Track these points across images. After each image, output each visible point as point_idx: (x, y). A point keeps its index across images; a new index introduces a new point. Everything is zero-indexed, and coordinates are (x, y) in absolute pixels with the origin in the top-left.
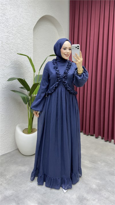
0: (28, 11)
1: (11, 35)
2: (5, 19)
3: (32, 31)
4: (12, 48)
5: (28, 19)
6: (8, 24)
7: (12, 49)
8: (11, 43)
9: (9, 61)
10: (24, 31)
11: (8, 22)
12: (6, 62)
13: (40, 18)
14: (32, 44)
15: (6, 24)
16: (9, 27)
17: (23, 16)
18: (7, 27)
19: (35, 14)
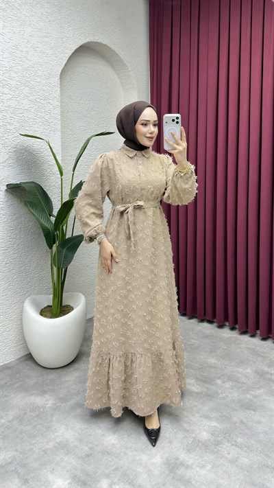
3: (57, 79)
4: (10, 121)
5: (47, 52)
7: (11, 124)
8: (7, 108)
9: (3, 150)
10: (39, 80)
13: (75, 49)
17: (34, 46)
19: (64, 40)
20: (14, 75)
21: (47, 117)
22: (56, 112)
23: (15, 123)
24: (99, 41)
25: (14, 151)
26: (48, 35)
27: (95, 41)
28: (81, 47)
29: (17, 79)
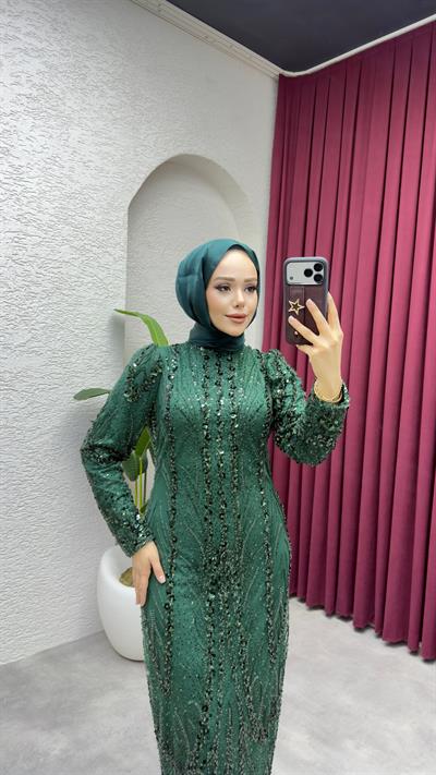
0: (110, 138)
1: (30, 230)
2: (10, 170)
3: (123, 214)
4: (35, 279)
5: (107, 168)
6: (19, 189)
7: (35, 283)
8: (31, 259)
9: (22, 326)
10: (91, 214)
11: (21, 179)
12: (10, 331)
13: (155, 166)
14: (122, 265)
15: (12, 188)
16: (25, 201)
17: (85, 159)
18: (18, 199)
19: (139, 149)
20: (47, 204)
21: (101, 275)
22: (119, 267)
23: (45, 283)
25: (42, 328)
26: (111, 142)
27: (192, 153)
28: (166, 162)
29: (52, 211)
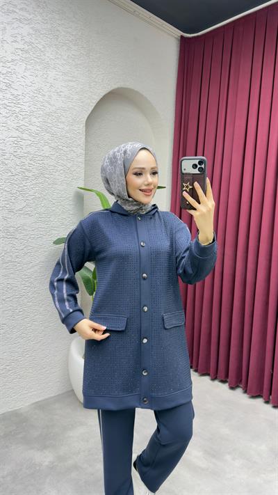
0: (73, 77)
1: (25, 136)
2: (12, 97)
3: (82, 127)
4: (28, 168)
5: (72, 96)
8: (25, 155)
9: (20, 198)
11: (19, 103)
12: (13, 201)
13: (103, 94)
15: (14, 109)
16: (22, 117)
18: (17, 116)
19: (92, 84)
20: (35, 120)
21: (69, 165)
22: (80, 160)
23: (34, 170)
24: (131, 87)
25: (32, 199)
26: (74, 79)
27: (125, 86)
28: (109, 93)
29: (38, 125)
